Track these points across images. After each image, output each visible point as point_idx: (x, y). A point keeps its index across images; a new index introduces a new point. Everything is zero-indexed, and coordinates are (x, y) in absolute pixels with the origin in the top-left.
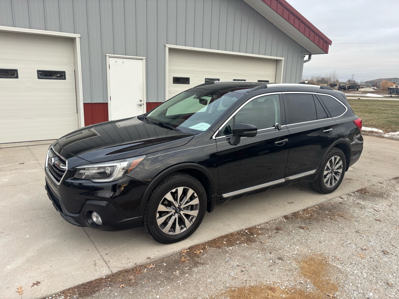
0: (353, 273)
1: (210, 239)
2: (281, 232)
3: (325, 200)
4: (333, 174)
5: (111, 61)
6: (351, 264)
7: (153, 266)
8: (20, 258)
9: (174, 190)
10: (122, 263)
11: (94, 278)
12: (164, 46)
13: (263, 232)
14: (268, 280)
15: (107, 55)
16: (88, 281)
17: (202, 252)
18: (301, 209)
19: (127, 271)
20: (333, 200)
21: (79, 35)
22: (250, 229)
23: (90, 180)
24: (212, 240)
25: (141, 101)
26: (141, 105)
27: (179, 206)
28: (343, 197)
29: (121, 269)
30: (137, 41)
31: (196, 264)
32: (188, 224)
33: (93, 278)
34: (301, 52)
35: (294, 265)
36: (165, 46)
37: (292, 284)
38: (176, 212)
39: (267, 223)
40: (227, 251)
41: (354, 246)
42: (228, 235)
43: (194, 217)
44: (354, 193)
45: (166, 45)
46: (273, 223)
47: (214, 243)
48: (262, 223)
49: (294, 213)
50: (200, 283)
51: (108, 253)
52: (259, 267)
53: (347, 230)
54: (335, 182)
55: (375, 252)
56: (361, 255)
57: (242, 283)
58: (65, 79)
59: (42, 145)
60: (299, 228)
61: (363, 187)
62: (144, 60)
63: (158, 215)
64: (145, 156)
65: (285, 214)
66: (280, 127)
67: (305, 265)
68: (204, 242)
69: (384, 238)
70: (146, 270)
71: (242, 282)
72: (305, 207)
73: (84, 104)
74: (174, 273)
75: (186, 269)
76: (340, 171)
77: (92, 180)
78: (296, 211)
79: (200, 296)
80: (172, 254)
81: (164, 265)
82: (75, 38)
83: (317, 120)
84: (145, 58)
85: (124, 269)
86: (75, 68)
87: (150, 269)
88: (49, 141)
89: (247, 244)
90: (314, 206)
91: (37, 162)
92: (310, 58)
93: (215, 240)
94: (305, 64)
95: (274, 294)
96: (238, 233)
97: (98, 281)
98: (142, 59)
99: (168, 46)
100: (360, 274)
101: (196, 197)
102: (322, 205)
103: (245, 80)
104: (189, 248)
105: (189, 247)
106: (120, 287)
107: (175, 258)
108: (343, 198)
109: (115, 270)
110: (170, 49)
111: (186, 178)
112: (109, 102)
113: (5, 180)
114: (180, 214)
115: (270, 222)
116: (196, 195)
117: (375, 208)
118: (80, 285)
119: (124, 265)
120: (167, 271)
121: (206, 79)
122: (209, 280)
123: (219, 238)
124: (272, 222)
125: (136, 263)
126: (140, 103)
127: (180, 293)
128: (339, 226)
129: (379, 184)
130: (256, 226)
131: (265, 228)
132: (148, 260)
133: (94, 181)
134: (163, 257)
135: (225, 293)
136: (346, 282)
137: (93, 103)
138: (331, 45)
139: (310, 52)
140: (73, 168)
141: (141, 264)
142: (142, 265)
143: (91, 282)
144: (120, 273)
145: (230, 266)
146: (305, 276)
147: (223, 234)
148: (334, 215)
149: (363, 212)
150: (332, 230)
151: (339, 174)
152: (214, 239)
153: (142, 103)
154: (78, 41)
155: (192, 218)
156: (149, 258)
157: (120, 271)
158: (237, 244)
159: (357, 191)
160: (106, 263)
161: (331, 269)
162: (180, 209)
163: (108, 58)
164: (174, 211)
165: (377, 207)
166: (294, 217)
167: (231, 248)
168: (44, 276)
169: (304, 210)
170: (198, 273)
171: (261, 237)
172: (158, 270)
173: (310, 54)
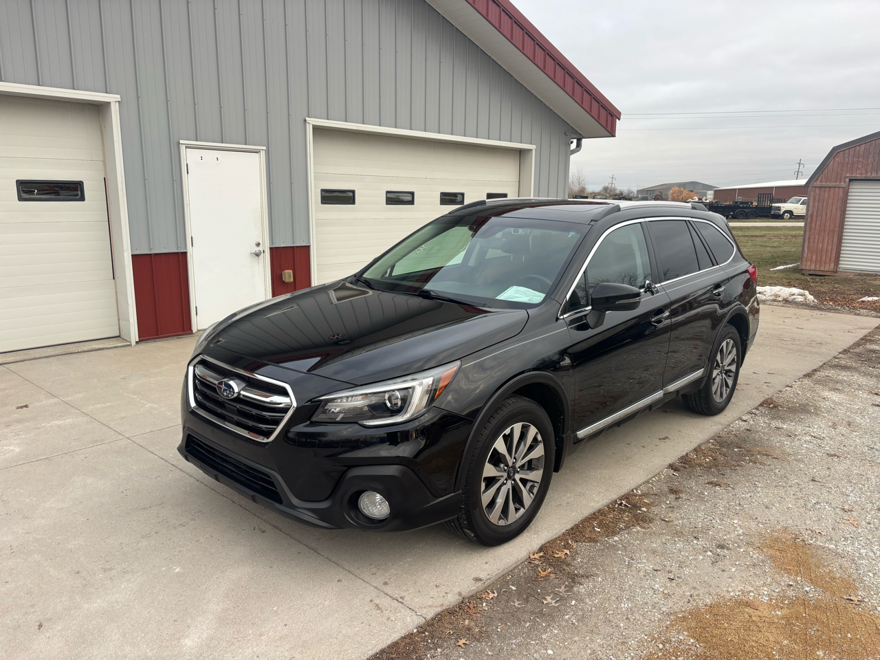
0: (860, 554)
1: (569, 526)
2: (683, 496)
3: (720, 427)
4: (724, 376)
5: (190, 157)
6: (846, 539)
7: (493, 595)
8: (200, 619)
9: (507, 431)
10: (432, 598)
11: (397, 634)
12: (302, 121)
13: (652, 500)
14: (730, 589)
15: (181, 142)
16: (389, 642)
17: (568, 552)
18: (690, 449)
19: (451, 612)
20: (732, 425)
21: (118, 97)
22: (626, 497)
23: (357, 423)
24: (572, 529)
25: (258, 245)
26: (257, 255)
27: (513, 463)
28: (744, 418)
29: (439, 609)
30: (245, 110)
31: (574, 579)
32: (528, 499)
33: (396, 637)
34: (565, 133)
35: (755, 555)
36: (305, 120)
37: (777, 590)
38: (509, 477)
39: (647, 482)
40: (614, 546)
41: (827, 507)
42: (594, 514)
43: (536, 484)
44: (757, 409)
45: (307, 119)
46: (658, 481)
47: (577, 532)
48: (640, 482)
49: (682, 458)
50: (609, 613)
51: (387, 581)
52: (696, 566)
53: (794, 480)
54: (726, 390)
55: (867, 512)
56: (850, 521)
57: (689, 602)
58: (82, 199)
59: (35, 359)
60: (711, 486)
61: (767, 397)
62: (263, 154)
63: (483, 485)
64: (458, 363)
65: (669, 461)
66: (655, 287)
67: (771, 552)
68: (560, 533)
69: (864, 485)
70: (484, 604)
71: (686, 600)
72: (694, 445)
73: (133, 256)
74: (545, 602)
75: (561, 590)
76: (733, 368)
77: (360, 422)
78: (684, 454)
79: (629, 638)
80: (515, 565)
81: (512, 590)
82: (109, 103)
83: (700, 270)
84: (264, 148)
85: (444, 608)
86: (106, 173)
87: (492, 601)
88: (49, 349)
89: (641, 527)
90: (708, 442)
91: (56, 400)
92: (579, 145)
93: (577, 526)
94: (573, 157)
95: (757, 613)
96: (611, 507)
97: (408, 641)
98: (257, 152)
99: (312, 121)
100: (871, 554)
101: (540, 442)
102: (719, 437)
103: (505, 195)
104: (541, 550)
105: (539, 546)
106: (459, 646)
107: (524, 573)
108: (745, 421)
109: (430, 614)
110: (317, 130)
111: (524, 403)
112: (190, 250)
113: (12, 448)
114: (514, 480)
115: (650, 479)
116: (539, 438)
117: (812, 434)
118: (377, 653)
119: (440, 601)
120: (527, 600)
121: (388, 192)
122: (623, 605)
123: (583, 522)
124: (654, 479)
125: (460, 594)
126: (257, 249)
127: (588, 638)
128: (775, 473)
129: (788, 388)
130: (633, 491)
131: (651, 493)
132: (479, 584)
133: (367, 424)
134: (503, 573)
135: (672, 625)
136: (861, 572)
137: (156, 254)
138: (619, 120)
139: (580, 134)
140: (310, 400)
141: (471, 594)
142: (472, 596)
143: (395, 645)
144: (439, 617)
145: (642, 574)
146: (788, 572)
147: (586, 512)
148: (753, 455)
149: (797, 443)
150: (769, 481)
151: (731, 374)
152: (575, 525)
153: (261, 248)
154: (115, 110)
155: (532, 487)
156: (477, 580)
157: (439, 614)
158: (621, 529)
159: (761, 405)
160: (398, 601)
161: (820, 552)
162: (516, 472)
163: (183, 148)
164: (505, 475)
165: (815, 430)
166: (687, 466)
167: (616, 538)
168: (287, 648)
169: (695, 450)
170: (590, 595)
171: (655, 510)
172: (507, 601)
173: (579, 137)
